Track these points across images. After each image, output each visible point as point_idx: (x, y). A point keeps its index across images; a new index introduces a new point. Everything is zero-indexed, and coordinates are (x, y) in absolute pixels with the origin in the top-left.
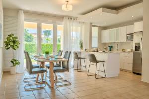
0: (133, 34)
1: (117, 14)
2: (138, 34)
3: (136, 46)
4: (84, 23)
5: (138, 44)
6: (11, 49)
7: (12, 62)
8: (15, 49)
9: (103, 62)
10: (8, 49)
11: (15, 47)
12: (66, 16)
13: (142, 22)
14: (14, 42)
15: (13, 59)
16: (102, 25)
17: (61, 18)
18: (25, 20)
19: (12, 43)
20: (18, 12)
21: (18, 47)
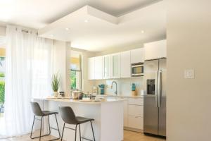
0: (142, 64)
2: (151, 63)
3: (148, 86)
4: (54, 41)
5: (153, 81)
9: (91, 120)
12: (11, 24)
13: (165, 41)
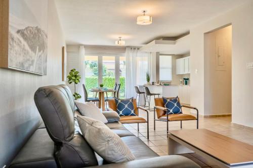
1: (175, 43)
6: (73, 83)
7: (74, 96)
8: (77, 83)
10: (70, 83)
11: (77, 81)
14: (76, 76)
15: (75, 93)
16: (176, 53)
17: (123, 49)
18: (86, 54)
19: (74, 78)
20: (79, 47)
21: (79, 82)
